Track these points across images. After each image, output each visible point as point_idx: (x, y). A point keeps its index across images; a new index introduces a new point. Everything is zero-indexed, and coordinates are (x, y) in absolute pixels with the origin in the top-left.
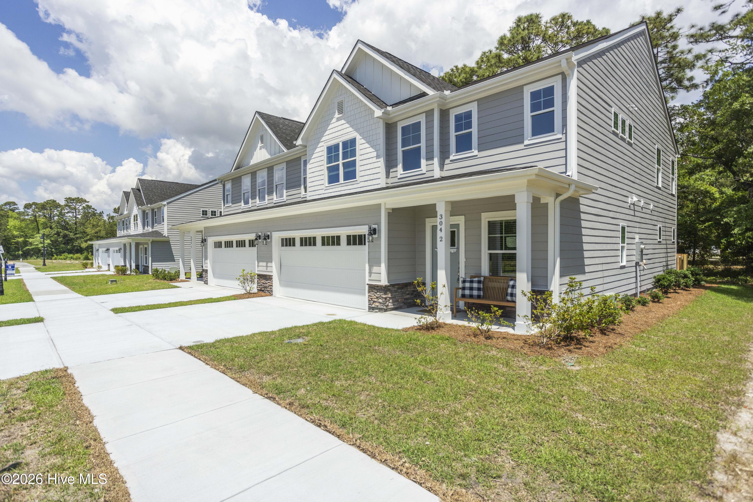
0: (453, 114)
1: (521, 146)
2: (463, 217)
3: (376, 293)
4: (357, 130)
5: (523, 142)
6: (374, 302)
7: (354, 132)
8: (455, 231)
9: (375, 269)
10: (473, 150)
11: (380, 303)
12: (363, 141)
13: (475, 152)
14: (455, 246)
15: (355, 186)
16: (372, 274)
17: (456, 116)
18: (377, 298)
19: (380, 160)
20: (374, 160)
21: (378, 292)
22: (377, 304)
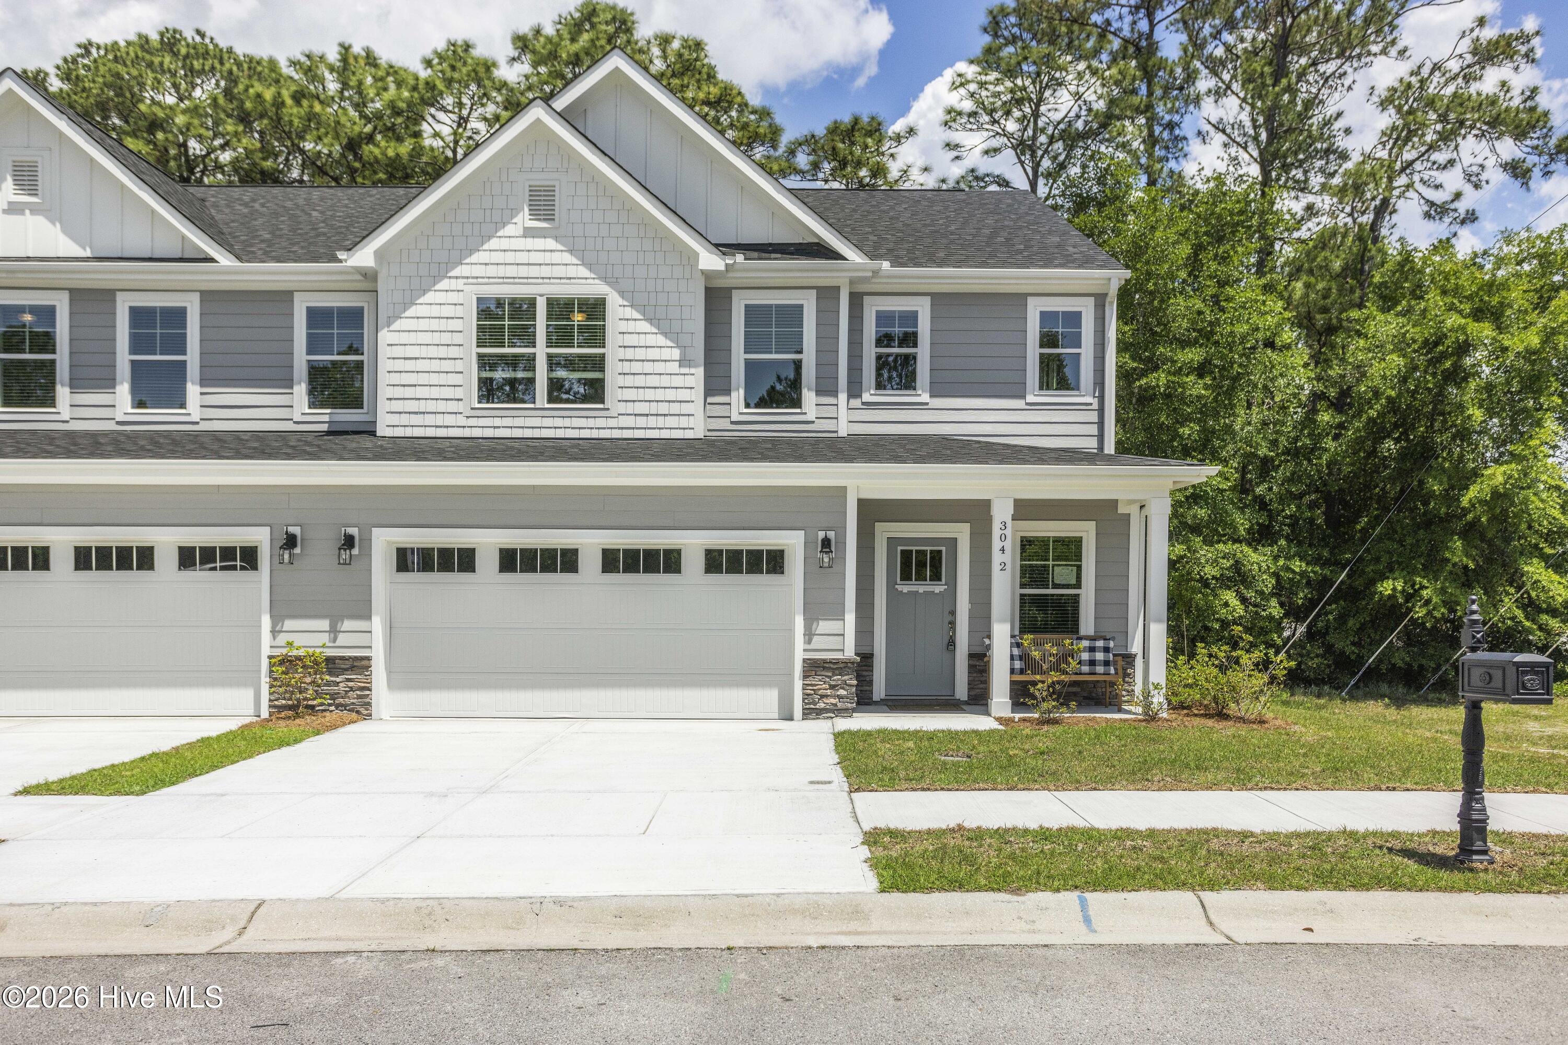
0: (871, 308)
1: (1019, 403)
2: (967, 526)
3: (830, 677)
4: (605, 279)
5: (1024, 397)
6: (822, 696)
7: (597, 281)
8: (940, 552)
9: (824, 626)
10: (919, 392)
11: (840, 697)
12: (629, 312)
13: (925, 397)
14: (940, 580)
15: (601, 422)
16: (815, 639)
17: (878, 313)
18: (832, 687)
19: (693, 371)
20: (674, 367)
21: (834, 675)
22: (833, 701)
